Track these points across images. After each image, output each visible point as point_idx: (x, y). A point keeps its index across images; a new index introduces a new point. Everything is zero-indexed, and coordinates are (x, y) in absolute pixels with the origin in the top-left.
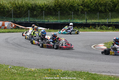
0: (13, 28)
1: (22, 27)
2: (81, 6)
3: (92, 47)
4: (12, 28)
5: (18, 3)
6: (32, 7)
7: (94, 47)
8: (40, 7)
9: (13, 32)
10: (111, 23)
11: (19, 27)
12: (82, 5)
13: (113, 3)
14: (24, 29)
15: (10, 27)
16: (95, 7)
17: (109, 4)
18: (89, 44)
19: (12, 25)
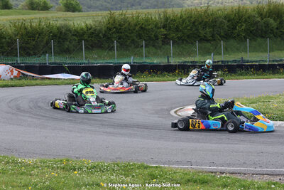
0: (15, 77)
1: (32, 75)
2: (162, 30)
3: (172, 112)
4: (12, 77)
5: (31, 26)
6: (61, 33)
7: (175, 112)
8: (78, 32)
9: (13, 86)
10: (220, 63)
11: (27, 75)
12: (164, 27)
13: (228, 21)
14: (37, 79)
15: (9, 75)
16: (191, 30)
17: (221, 23)
18: (165, 108)
19: (12, 71)
